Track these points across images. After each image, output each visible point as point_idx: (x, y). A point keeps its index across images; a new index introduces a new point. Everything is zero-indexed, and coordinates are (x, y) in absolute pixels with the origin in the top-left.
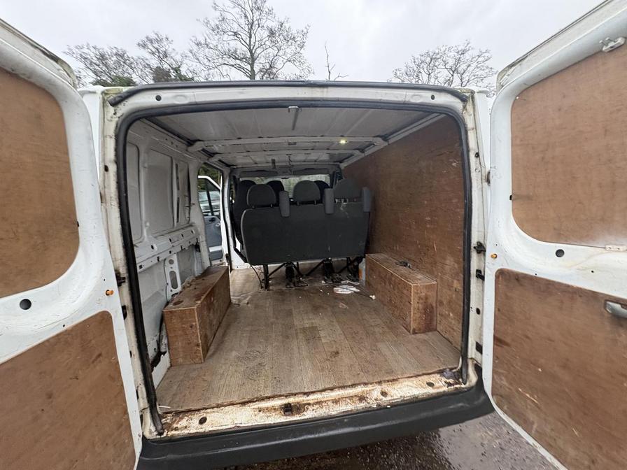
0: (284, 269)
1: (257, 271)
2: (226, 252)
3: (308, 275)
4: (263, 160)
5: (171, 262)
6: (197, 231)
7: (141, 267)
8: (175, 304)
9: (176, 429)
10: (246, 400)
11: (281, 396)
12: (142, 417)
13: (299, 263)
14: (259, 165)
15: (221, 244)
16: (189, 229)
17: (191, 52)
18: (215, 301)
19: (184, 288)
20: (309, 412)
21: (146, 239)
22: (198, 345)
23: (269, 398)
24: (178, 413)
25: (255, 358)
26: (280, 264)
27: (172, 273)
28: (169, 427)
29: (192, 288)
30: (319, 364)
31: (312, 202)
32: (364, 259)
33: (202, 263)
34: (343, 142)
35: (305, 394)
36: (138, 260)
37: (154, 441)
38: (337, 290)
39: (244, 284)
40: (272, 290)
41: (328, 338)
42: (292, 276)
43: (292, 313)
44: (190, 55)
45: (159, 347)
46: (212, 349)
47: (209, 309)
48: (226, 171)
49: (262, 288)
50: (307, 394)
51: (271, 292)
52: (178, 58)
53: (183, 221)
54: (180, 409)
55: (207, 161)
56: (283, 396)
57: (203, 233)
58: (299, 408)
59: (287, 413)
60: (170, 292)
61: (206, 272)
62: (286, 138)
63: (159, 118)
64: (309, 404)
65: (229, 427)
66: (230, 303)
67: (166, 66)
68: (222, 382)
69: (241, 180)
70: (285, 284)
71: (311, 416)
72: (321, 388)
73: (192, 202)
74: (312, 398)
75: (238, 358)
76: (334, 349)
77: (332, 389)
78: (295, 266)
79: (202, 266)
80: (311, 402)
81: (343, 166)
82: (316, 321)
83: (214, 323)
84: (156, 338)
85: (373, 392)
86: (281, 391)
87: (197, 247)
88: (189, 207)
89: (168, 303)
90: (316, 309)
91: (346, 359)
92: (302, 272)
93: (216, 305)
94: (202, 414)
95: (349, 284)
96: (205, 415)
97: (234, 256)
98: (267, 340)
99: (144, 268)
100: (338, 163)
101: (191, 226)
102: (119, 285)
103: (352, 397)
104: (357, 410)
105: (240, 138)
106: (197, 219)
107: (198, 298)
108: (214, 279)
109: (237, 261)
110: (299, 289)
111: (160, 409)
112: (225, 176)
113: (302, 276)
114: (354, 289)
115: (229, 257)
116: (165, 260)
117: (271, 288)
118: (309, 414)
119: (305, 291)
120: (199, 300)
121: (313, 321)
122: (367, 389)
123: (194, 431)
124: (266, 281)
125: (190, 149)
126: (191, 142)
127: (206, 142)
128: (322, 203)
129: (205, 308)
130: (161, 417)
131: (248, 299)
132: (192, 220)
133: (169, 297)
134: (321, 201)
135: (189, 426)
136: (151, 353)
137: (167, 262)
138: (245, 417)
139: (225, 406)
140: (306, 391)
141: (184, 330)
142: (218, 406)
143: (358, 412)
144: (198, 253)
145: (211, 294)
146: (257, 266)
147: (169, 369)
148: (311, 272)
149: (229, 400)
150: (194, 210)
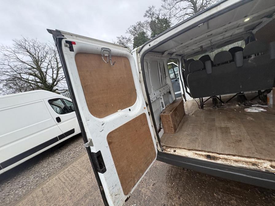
0: (211, 99)
1: (197, 101)
2: (183, 93)
3: (227, 102)
4: (197, 47)
5: (161, 99)
6: (169, 86)
7: (152, 101)
8: (163, 113)
9: (167, 151)
10: (190, 149)
11: (205, 151)
12: (157, 145)
13: (221, 96)
14: (195, 50)
15: (180, 90)
16: (166, 86)
17: (162, 6)
18: (178, 113)
19: (166, 108)
20: (219, 161)
21: (153, 92)
22: (172, 127)
23: (200, 151)
24: (167, 147)
25: (194, 136)
26: (209, 97)
27: (162, 103)
28: (165, 150)
29: (169, 108)
30: (227, 144)
31: (227, 62)
32: (272, 91)
33: (172, 99)
34: (247, 20)
35: (218, 153)
36: (151, 99)
37: (161, 152)
38: (248, 110)
39: (191, 107)
40: (205, 109)
41: (235, 133)
42: (216, 102)
43: (215, 120)
44: (162, 8)
45: (160, 127)
46: (178, 130)
47: (175, 116)
48: (180, 58)
49: (200, 108)
50: (219, 154)
51: (204, 110)
52: (158, 12)
53: (164, 84)
54: (168, 146)
55: (170, 57)
56: (206, 151)
57: (172, 87)
58: (214, 158)
59: (208, 158)
60: (162, 109)
61: (174, 102)
62: (206, 34)
63: (154, 50)
64: (220, 158)
65: (184, 155)
66: (185, 114)
67: (154, 19)
68: (181, 141)
69: (187, 60)
70: (212, 107)
71: (220, 163)
72: (227, 153)
73: (166, 76)
74: (221, 156)
75: (188, 134)
76: (239, 139)
77: (234, 156)
78: (218, 98)
79: (173, 100)
80: (221, 157)
81: (254, 31)
82: (229, 125)
83: (178, 120)
84: (159, 124)
85: (264, 164)
86: (205, 150)
87: (170, 92)
88: (166, 78)
89: (161, 112)
90: (230, 119)
91: (246, 145)
92: (223, 101)
93: (178, 114)
94: (175, 149)
95: (258, 107)
96: (175, 150)
97: (187, 95)
98: (200, 129)
99: (153, 101)
100: (251, 31)
101: (167, 85)
102: (147, 106)
103: (247, 162)
104: (250, 168)
105: (182, 44)
106: (169, 82)
107: (171, 111)
108: (177, 104)
109: (188, 97)
110: (221, 109)
111: (162, 144)
112: (179, 60)
113: (223, 102)
114: (262, 110)
115: (184, 95)
116: (159, 98)
117: (204, 108)
118: (219, 162)
119: (224, 110)
120: (171, 112)
121: (227, 125)
122: (259, 161)
123: (172, 153)
124: (202, 106)
125: (163, 55)
126: (163, 53)
127: (169, 51)
128: (234, 61)
129: (174, 115)
130: (162, 147)
131: (192, 113)
132: (167, 83)
133: (162, 111)
134: (233, 60)
135: (171, 151)
136: (158, 128)
137: (160, 99)
138: (190, 154)
139: (182, 149)
140: (218, 152)
141: (167, 121)
142: (180, 148)
143: (250, 170)
144: (170, 95)
145: (176, 109)
146: (197, 99)
147: (164, 134)
148: (229, 100)
149: (184, 147)
150: (168, 78)
